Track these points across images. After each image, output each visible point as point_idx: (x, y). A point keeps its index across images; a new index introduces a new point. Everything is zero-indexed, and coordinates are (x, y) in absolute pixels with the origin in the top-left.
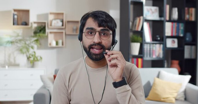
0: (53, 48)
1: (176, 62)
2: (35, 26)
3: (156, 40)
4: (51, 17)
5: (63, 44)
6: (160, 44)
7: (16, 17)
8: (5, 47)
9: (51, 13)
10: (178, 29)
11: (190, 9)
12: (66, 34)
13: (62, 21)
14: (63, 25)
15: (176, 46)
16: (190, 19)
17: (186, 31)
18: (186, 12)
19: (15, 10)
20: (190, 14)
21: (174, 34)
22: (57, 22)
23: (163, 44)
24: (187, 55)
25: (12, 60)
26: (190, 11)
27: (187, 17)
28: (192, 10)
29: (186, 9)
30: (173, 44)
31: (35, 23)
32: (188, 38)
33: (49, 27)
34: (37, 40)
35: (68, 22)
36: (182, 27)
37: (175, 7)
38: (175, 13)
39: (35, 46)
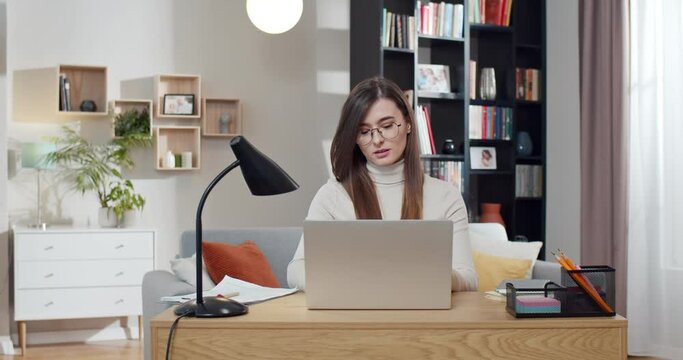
0: (169, 173)
1: (494, 208)
2: (118, 111)
3: (446, 151)
4: (162, 89)
5: (194, 164)
6: (456, 160)
7: (67, 86)
8: (39, 170)
9: (164, 79)
10: (498, 123)
11: (527, 71)
12: (202, 137)
13: (193, 101)
14: (194, 112)
15: (492, 165)
16: (527, 98)
17: (517, 128)
18: (518, 77)
19: (63, 69)
20: (527, 84)
21: (489, 136)
22: (180, 104)
23: (462, 160)
24: (521, 190)
25: (52, 209)
26: (527, 78)
27: (521, 90)
28: (531, 75)
29: (518, 70)
30: (486, 161)
31: (117, 103)
32: (524, 145)
33: (159, 114)
34: (122, 153)
35: (209, 101)
36: (507, 116)
37: (489, 66)
38: (491, 80)
39: (118, 169)
